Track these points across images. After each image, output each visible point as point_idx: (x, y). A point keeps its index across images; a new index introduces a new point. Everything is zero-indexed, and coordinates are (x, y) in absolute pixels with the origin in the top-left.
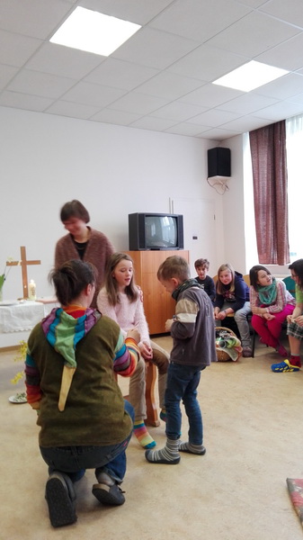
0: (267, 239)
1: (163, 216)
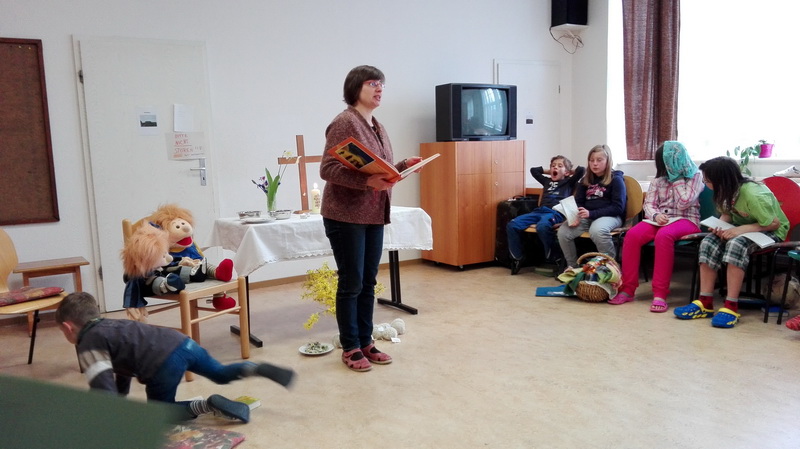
0: (642, 122)
1: (485, 88)
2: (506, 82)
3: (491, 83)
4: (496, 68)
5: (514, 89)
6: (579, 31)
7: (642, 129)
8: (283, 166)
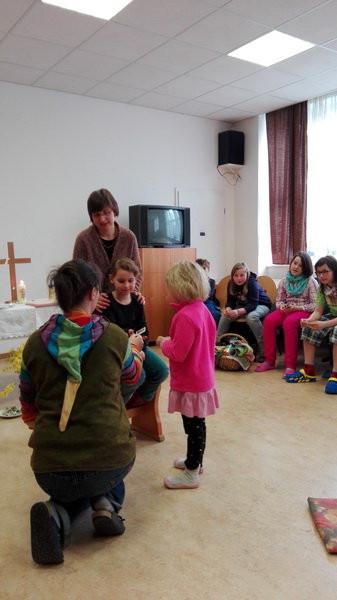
1: (168, 209)
3: (173, 205)
4: (177, 195)
5: (188, 210)
6: (239, 169)
7: (282, 242)
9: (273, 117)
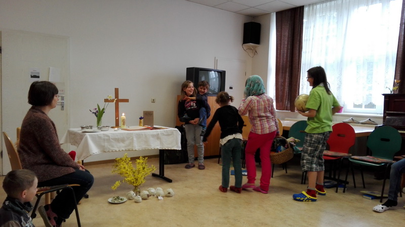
0: (283, 92)
2: (220, 68)
3: (213, 68)
4: (216, 62)
5: (224, 72)
6: (256, 47)
7: (283, 96)
8: (107, 103)
9: (281, 15)
